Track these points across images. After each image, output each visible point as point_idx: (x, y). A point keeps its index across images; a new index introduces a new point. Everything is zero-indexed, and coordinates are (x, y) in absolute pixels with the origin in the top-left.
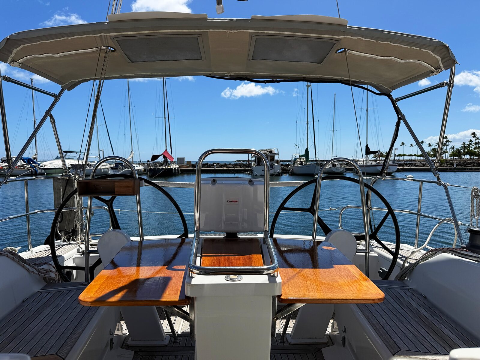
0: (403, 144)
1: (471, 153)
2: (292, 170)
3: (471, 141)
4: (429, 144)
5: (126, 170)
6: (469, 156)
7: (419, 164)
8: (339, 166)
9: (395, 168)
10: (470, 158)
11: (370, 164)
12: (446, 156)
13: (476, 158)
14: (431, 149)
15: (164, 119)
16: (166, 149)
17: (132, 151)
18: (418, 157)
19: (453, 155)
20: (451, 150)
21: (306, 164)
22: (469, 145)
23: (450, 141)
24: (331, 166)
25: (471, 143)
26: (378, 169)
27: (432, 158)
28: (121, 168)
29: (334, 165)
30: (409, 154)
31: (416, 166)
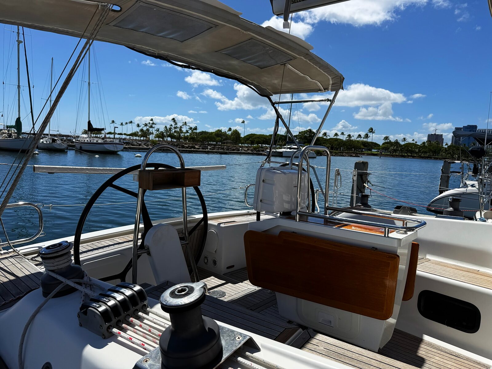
0: (113, 121)
1: (172, 136)
3: (171, 125)
4: (138, 124)
6: (170, 139)
7: (135, 144)
8: (59, 142)
9: (121, 147)
10: (171, 141)
11: (95, 142)
12: (151, 137)
13: (175, 140)
14: (140, 129)
18: (128, 136)
19: (157, 136)
20: (156, 132)
21: (17, 138)
22: (170, 129)
23: (155, 124)
25: (171, 127)
26: (105, 147)
27: (140, 138)
29: (54, 141)
30: (119, 133)
31: (133, 145)
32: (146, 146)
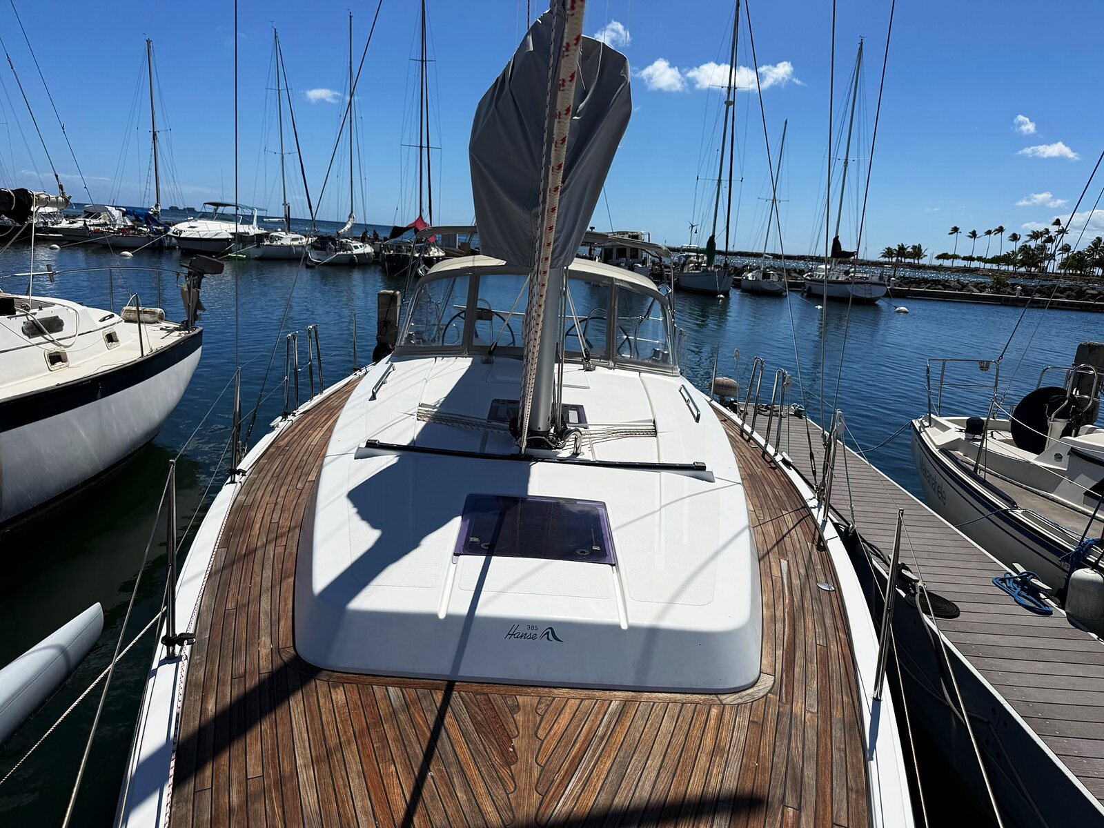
0: (955, 230)
2: (678, 279)
4: (1015, 234)
5: (342, 253)
8: (774, 278)
9: (883, 291)
15: (419, 148)
16: (421, 215)
17: (352, 212)
19: (1066, 264)
20: (1063, 254)
21: (705, 271)
24: (760, 277)
26: (847, 290)
28: (332, 250)
29: (766, 276)
31: (945, 287)
32: (978, 289)
